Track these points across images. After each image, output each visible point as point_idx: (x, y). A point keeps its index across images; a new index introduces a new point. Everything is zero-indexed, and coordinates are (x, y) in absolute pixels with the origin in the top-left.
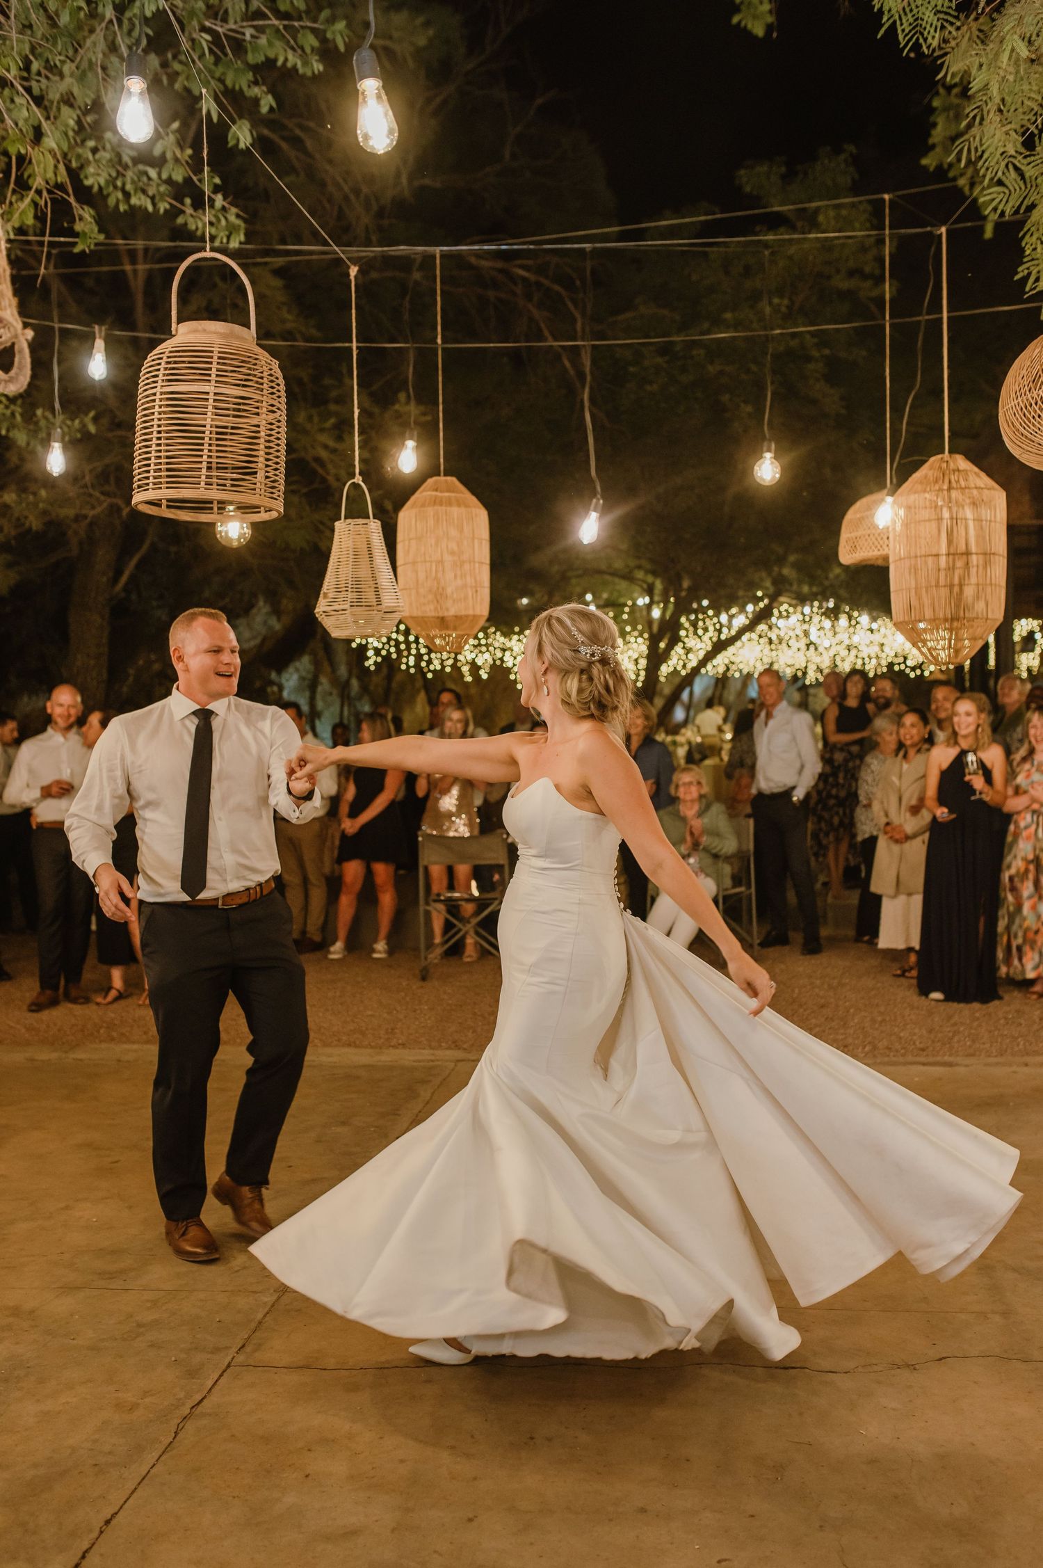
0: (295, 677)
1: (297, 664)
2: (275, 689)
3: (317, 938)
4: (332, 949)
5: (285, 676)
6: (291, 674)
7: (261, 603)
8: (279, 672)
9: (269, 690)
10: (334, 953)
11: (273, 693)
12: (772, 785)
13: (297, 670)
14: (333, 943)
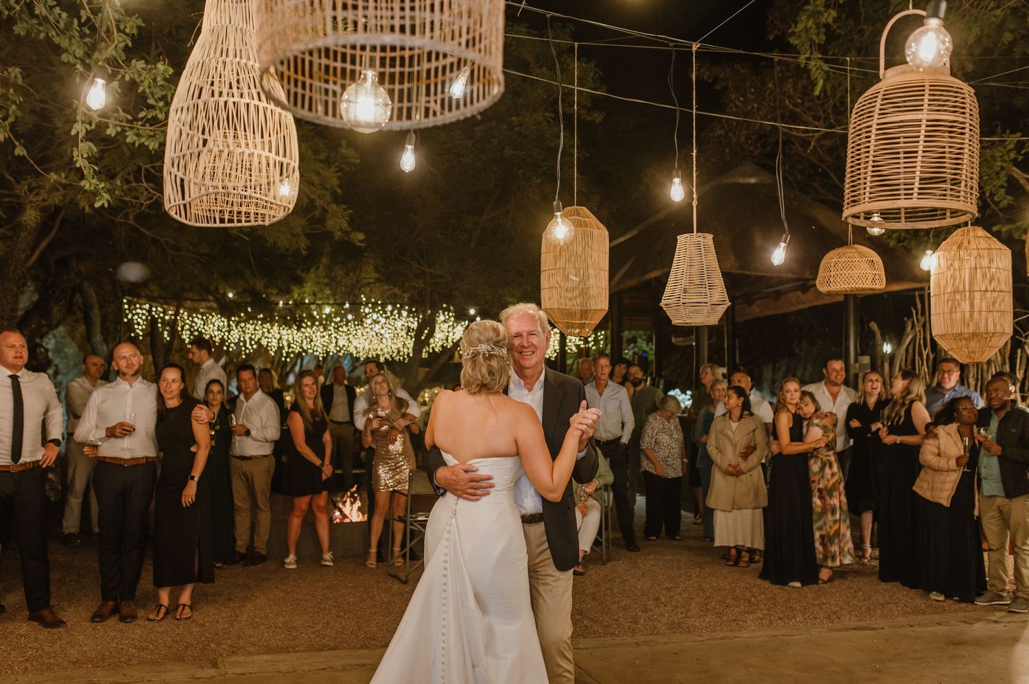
0: (53, 341)
1: (55, 332)
2: (42, 350)
3: (264, 553)
4: (288, 560)
5: (46, 340)
6: (50, 339)
7: (29, 284)
8: (42, 337)
9: (38, 351)
10: (289, 564)
11: (41, 353)
12: (609, 435)
13: (55, 336)
14: (287, 556)
